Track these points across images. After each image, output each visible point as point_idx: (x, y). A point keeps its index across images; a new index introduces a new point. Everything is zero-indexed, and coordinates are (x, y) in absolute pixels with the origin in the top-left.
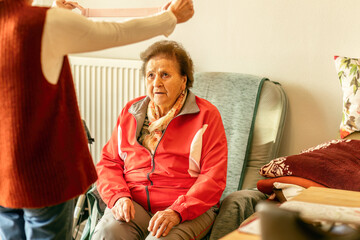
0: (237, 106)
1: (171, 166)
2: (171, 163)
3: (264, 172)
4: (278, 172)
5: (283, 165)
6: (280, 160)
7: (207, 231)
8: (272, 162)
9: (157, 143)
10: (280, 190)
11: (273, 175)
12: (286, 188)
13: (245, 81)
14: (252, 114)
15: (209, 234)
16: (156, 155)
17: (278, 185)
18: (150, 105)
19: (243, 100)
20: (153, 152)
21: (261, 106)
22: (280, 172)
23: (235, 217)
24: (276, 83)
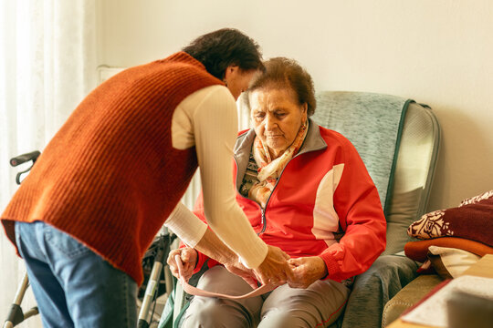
0: (371, 138)
1: (289, 223)
2: (289, 218)
3: (414, 231)
4: (434, 232)
5: (440, 222)
6: (436, 215)
7: (339, 314)
8: (425, 217)
9: (269, 193)
10: (438, 257)
11: (426, 235)
12: (446, 254)
13: (382, 104)
14: (392, 149)
15: (341, 317)
16: (268, 208)
17: (434, 249)
18: (256, 144)
19: (380, 130)
20: (264, 205)
21: (406, 138)
22: (436, 231)
23: (376, 295)
24: (425, 106)
